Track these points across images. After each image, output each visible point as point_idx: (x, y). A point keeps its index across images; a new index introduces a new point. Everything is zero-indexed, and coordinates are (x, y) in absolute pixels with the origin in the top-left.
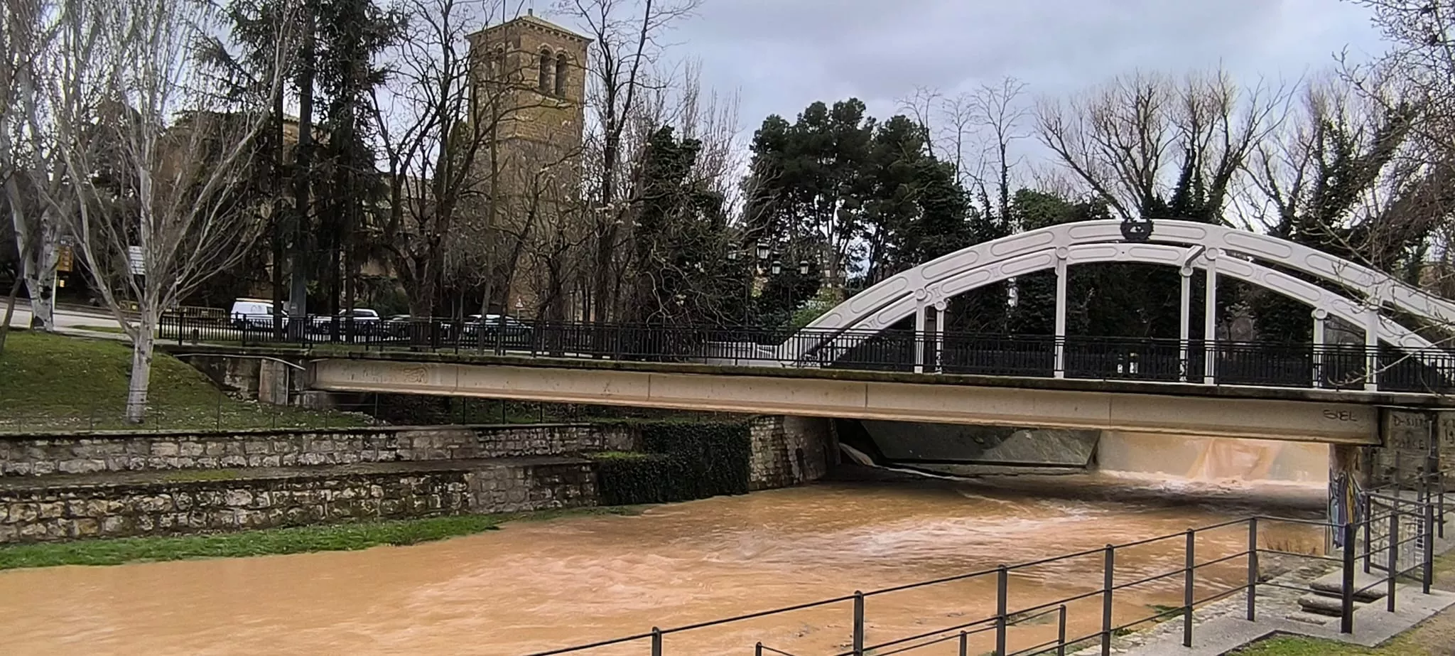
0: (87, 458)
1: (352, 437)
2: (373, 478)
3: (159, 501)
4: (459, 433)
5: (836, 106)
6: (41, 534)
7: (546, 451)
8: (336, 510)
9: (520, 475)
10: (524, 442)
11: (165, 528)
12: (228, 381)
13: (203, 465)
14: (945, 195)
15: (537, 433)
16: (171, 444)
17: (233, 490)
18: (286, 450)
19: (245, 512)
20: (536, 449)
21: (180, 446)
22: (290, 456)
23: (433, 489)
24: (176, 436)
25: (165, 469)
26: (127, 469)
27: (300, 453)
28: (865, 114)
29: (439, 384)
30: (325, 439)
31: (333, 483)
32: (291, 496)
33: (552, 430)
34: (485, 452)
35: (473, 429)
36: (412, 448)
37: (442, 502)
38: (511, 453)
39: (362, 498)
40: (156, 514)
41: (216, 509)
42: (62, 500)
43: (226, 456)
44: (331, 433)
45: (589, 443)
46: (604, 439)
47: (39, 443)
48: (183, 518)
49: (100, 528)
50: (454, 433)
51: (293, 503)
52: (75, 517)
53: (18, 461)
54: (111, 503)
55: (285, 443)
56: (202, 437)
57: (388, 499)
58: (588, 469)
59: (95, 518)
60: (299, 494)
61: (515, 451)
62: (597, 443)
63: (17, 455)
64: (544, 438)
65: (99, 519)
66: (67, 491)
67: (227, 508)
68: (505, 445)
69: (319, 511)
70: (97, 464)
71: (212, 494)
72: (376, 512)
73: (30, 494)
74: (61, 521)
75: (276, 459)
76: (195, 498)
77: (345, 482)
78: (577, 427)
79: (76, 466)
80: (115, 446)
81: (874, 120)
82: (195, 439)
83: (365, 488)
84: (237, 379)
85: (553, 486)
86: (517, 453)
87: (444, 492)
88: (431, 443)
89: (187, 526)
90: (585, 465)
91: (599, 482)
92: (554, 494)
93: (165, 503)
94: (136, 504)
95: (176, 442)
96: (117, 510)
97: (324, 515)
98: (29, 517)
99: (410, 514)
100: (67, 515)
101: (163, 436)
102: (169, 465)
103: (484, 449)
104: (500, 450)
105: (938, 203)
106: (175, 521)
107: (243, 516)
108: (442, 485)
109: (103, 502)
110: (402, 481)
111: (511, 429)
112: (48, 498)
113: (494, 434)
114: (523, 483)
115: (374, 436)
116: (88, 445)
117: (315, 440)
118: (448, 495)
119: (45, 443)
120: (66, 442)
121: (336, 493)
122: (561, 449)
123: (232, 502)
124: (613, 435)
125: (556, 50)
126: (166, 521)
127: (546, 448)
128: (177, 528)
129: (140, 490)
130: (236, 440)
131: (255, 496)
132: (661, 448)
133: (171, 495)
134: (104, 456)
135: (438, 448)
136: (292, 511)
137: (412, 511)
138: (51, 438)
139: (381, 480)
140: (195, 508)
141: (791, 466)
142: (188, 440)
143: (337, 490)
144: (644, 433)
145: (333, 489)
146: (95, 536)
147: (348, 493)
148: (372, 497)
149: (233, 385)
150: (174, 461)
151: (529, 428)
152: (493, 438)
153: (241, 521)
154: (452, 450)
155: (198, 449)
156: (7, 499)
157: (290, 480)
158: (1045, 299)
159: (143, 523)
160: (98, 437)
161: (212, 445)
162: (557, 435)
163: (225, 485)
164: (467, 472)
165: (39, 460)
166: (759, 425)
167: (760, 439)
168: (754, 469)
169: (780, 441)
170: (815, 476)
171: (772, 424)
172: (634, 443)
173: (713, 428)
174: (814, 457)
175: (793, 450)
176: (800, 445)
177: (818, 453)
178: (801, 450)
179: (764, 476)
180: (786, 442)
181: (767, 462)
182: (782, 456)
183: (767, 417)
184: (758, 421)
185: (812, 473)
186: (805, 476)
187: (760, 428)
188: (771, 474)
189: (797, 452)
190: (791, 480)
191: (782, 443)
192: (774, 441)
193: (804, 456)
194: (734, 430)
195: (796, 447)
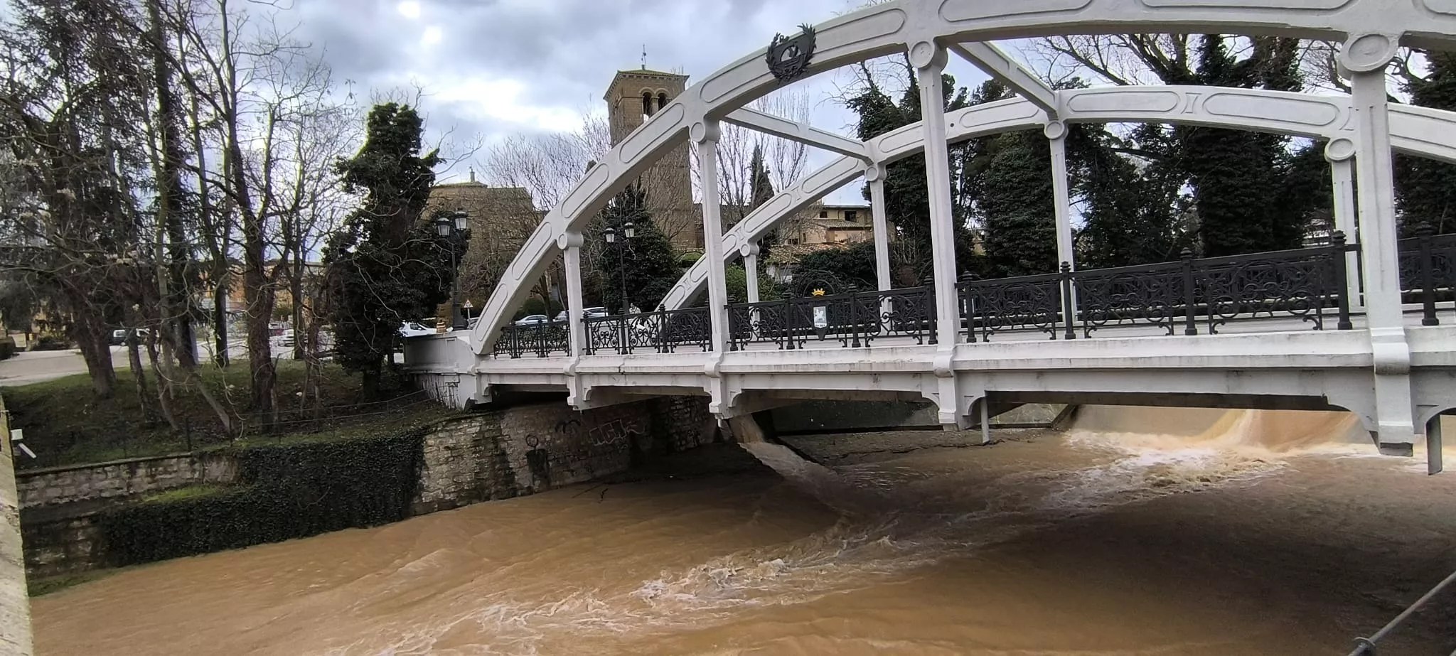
7: (120, 492)
33: (133, 467)
45: (188, 475)
58: (85, 524)
62: (196, 475)
64: (118, 476)
86: (66, 500)
90: (80, 519)
91: (105, 536)
122: (145, 487)
124: (214, 465)
125: (655, 92)
127: (119, 489)
141: (513, 473)
144: (241, 460)
151: (92, 468)
158: (1005, 220)
162: (141, 472)
166: (447, 431)
167: (447, 448)
168: (428, 487)
169: (491, 446)
170: (583, 478)
171: (475, 426)
172: (236, 473)
173: (341, 447)
174: (586, 453)
175: (520, 453)
176: (539, 445)
177: (602, 447)
178: (543, 450)
179: (449, 493)
180: (503, 445)
181: (458, 474)
182: (494, 464)
183: (466, 418)
184: (444, 426)
185: (573, 475)
186: (549, 483)
187: (448, 434)
188: (466, 488)
189: (529, 455)
190: (508, 489)
191: (496, 447)
192: (478, 446)
193: (551, 457)
194: (380, 444)
195: (529, 449)
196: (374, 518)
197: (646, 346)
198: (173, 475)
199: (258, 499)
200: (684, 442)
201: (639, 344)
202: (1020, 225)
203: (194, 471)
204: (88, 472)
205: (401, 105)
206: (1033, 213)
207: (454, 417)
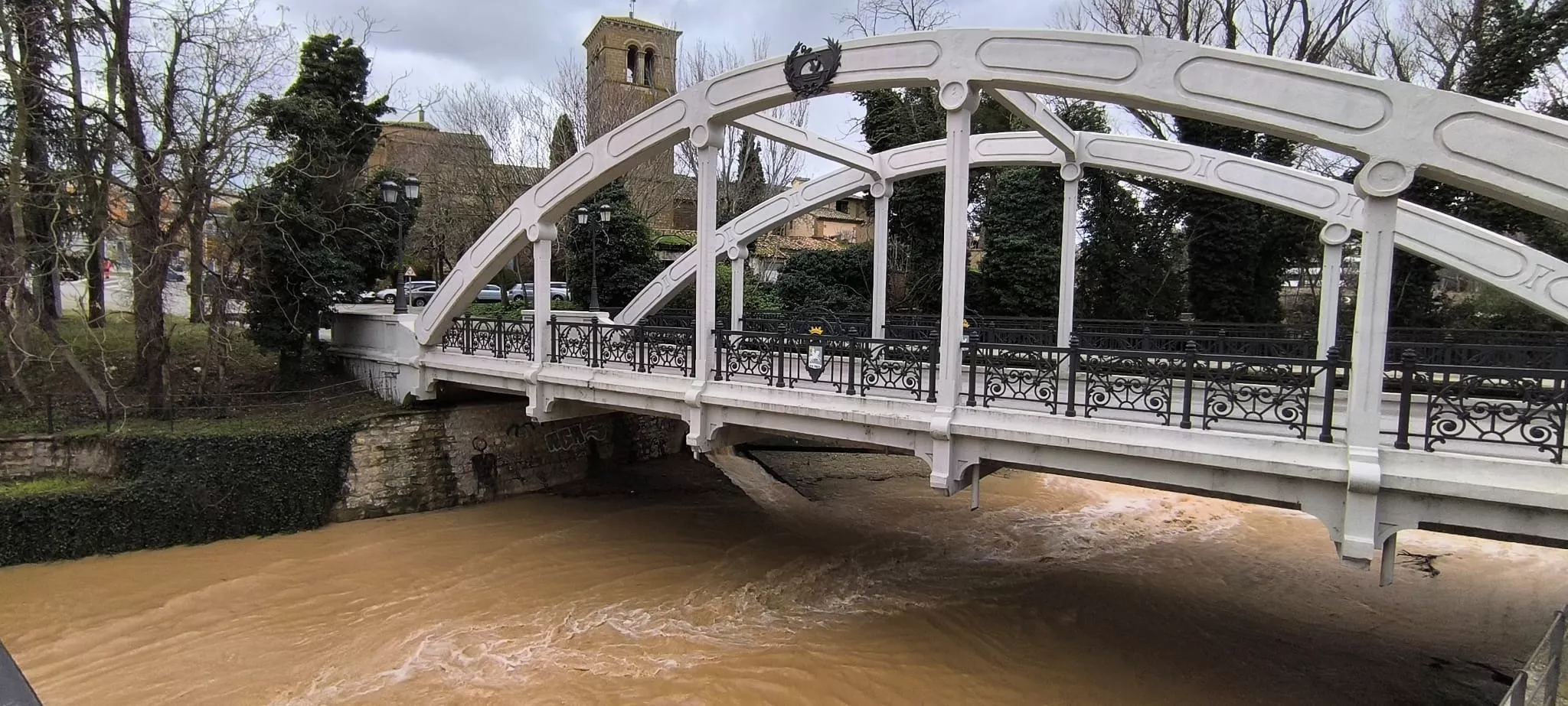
45: (48, 463)
46: (71, 458)
62: (59, 464)
78: (35, 440)
124: (84, 452)
125: (642, 45)
141: (455, 479)
158: (1005, 241)
166: (382, 429)
167: (380, 448)
168: (355, 491)
169: (433, 448)
170: (532, 487)
171: (414, 425)
172: (115, 464)
173: (249, 441)
174: (539, 460)
175: (464, 457)
176: (488, 449)
177: (558, 454)
178: (491, 455)
179: (380, 499)
180: (446, 447)
181: (392, 478)
182: (434, 468)
183: (404, 415)
184: (378, 423)
185: (523, 484)
186: (495, 491)
187: (382, 432)
188: (400, 493)
189: (474, 459)
190: (449, 499)
191: (438, 449)
192: (417, 447)
193: (499, 463)
194: (298, 440)
195: (476, 453)
196: (286, 524)
197: (620, 361)
198: (28, 461)
199: (142, 496)
200: (648, 451)
201: (613, 358)
202: (1019, 249)
203: (56, 458)
205: (344, 38)
206: (1033, 238)
207: (391, 413)
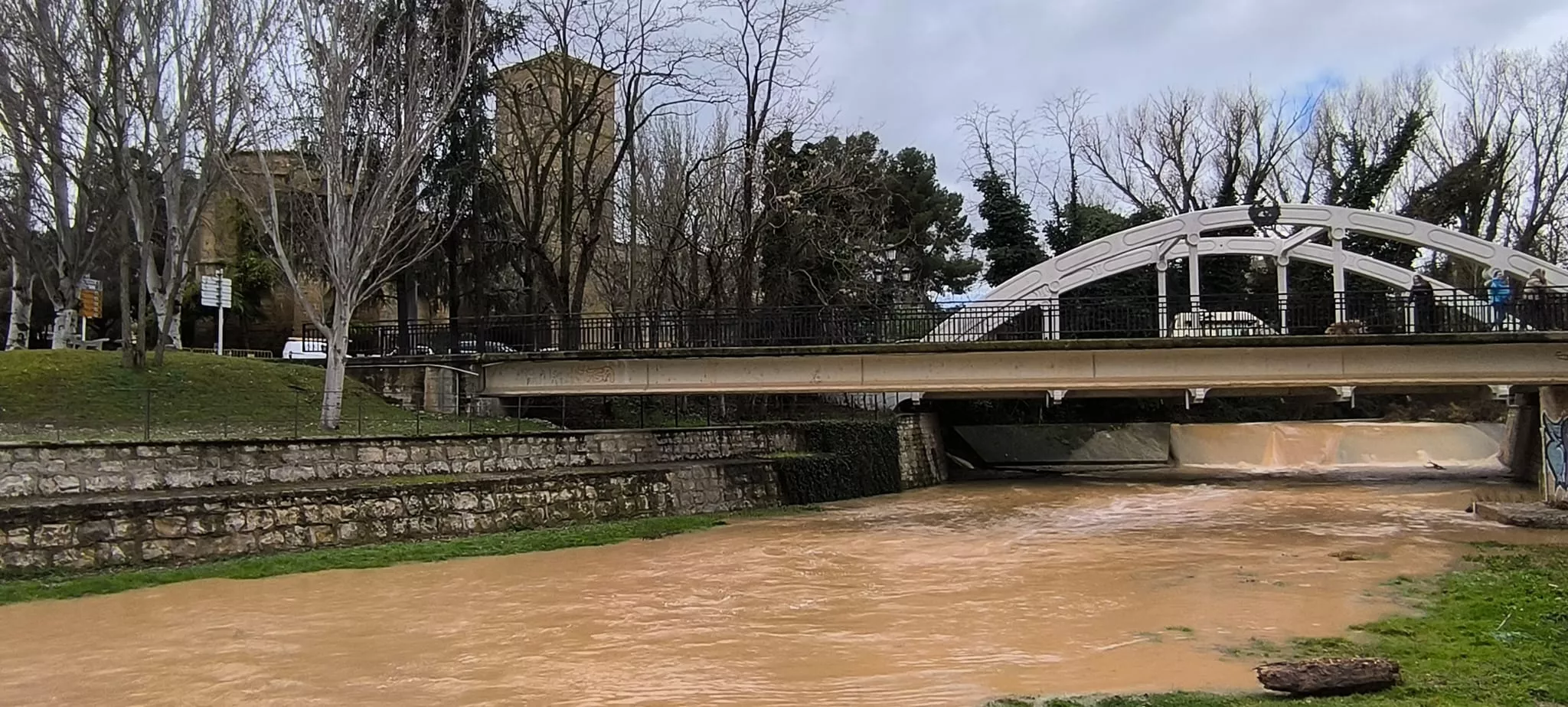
0: (297, 465)
1: (545, 440)
2: (585, 478)
3: (391, 505)
4: (640, 436)
5: (848, 140)
6: (280, 543)
7: (717, 455)
8: (556, 513)
9: (714, 475)
10: (697, 445)
11: (399, 534)
12: (387, 391)
13: (409, 471)
14: (1008, 208)
15: (708, 436)
16: (377, 449)
17: (459, 492)
18: (486, 454)
19: (472, 516)
20: (708, 452)
21: (385, 451)
22: (490, 460)
23: (640, 490)
24: (381, 440)
25: (373, 476)
26: (336, 476)
27: (499, 458)
28: (878, 147)
29: (627, 382)
30: (520, 443)
31: (551, 484)
32: (514, 498)
33: (720, 433)
34: (664, 456)
35: (654, 432)
36: (600, 452)
37: (649, 503)
38: (687, 456)
39: (579, 500)
40: (389, 520)
41: (444, 513)
42: (297, 506)
43: (429, 462)
44: (526, 436)
45: (755, 446)
46: (769, 441)
47: (248, 449)
48: (415, 524)
49: (336, 535)
50: (636, 436)
51: (516, 506)
52: (310, 524)
53: (229, 468)
54: (345, 509)
55: (484, 447)
56: (406, 441)
57: (601, 500)
58: (771, 468)
59: (331, 525)
60: (520, 496)
61: (691, 454)
62: (762, 445)
63: (227, 463)
64: (714, 441)
65: (334, 526)
66: (300, 495)
67: (455, 512)
68: (681, 448)
69: (540, 514)
70: (306, 471)
71: (440, 497)
72: (591, 514)
73: (266, 499)
74: (298, 528)
75: (477, 464)
76: (424, 502)
77: (562, 482)
78: (741, 429)
79: (287, 474)
80: (322, 452)
81: (887, 152)
82: (399, 443)
83: (580, 489)
84: (398, 390)
85: (742, 485)
86: (693, 457)
87: (650, 492)
88: (616, 447)
89: (419, 532)
90: (768, 464)
91: (782, 480)
92: (744, 494)
93: (396, 507)
94: (368, 509)
95: (381, 447)
96: (351, 516)
97: (545, 518)
98: (266, 524)
99: (621, 516)
100: (303, 522)
101: (369, 440)
102: (377, 472)
103: (664, 453)
104: (678, 454)
105: (1003, 216)
106: (408, 527)
107: (471, 521)
108: (648, 485)
109: (337, 507)
110: (613, 481)
111: (685, 431)
112: (283, 504)
113: (672, 437)
114: (717, 482)
115: (565, 440)
116: (296, 451)
117: (512, 443)
118: (654, 496)
119: (254, 449)
120: (275, 448)
121: (554, 495)
122: (730, 452)
123: (459, 506)
126: (399, 527)
127: (715, 451)
128: (409, 535)
129: (371, 494)
130: (438, 445)
131: (481, 499)
132: (826, 448)
133: (400, 498)
134: (312, 463)
135: (624, 452)
136: (516, 514)
137: (624, 513)
138: (260, 443)
139: (593, 481)
140: (425, 513)
141: (929, 466)
142: (392, 445)
143: (555, 491)
144: (807, 433)
145: (551, 491)
146: (331, 545)
147: (565, 495)
148: (587, 498)
149: (393, 396)
150: (381, 468)
151: (701, 431)
152: (670, 441)
153: (470, 527)
154: (636, 453)
155: (402, 455)
156: (243, 505)
157: (511, 482)
159: (377, 530)
160: (305, 442)
161: (415, 450)
162: (725, 438)
163: (451, 487)
164: (669, 472)
165: (249, 467)
167: (905, 439)
168: (903, 468)
169: (919, 441)
172: (798, 445)
175: (929, 450)
179: (911, 475)
181: (912, 461)
182: (922, 456)
187: (903, 427)
188: (916, 473)
190: (931, 479)
191: (921, 443)
192: (915, 440)
203: (758, 442)
204: (699, 433)
